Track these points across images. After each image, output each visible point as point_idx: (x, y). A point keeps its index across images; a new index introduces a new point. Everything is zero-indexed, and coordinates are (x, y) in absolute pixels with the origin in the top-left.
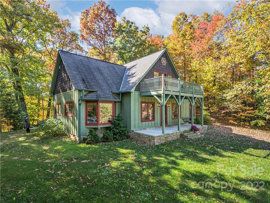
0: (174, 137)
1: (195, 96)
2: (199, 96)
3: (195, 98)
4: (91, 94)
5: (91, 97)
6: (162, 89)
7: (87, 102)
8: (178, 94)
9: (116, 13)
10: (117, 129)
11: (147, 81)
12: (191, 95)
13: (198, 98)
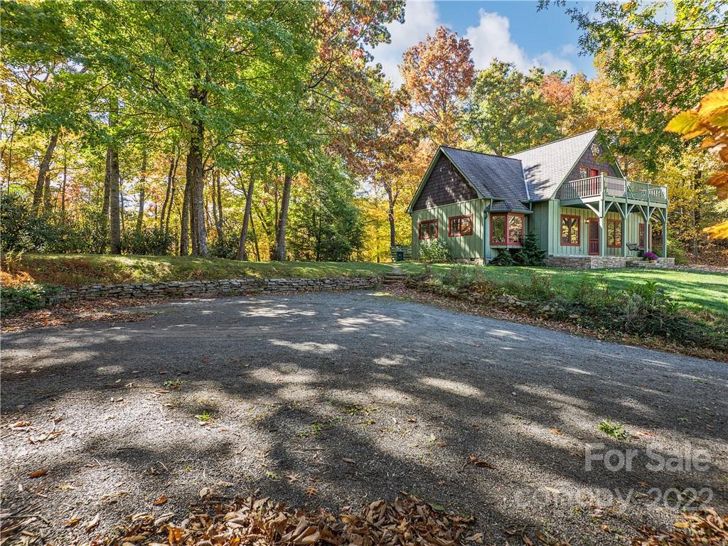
0: (617, 264)
1: (652, 204)
2: (660, 206)
3: (651, 208)
4: (498, 205)
5: (497, 207)
6: (601, 194)
7: (493, 214)
8: (623, 201)
9: (471, 47)
10: (531, 250)
11: (574, 183)
12: (645, 204)
13: (657, 209)
